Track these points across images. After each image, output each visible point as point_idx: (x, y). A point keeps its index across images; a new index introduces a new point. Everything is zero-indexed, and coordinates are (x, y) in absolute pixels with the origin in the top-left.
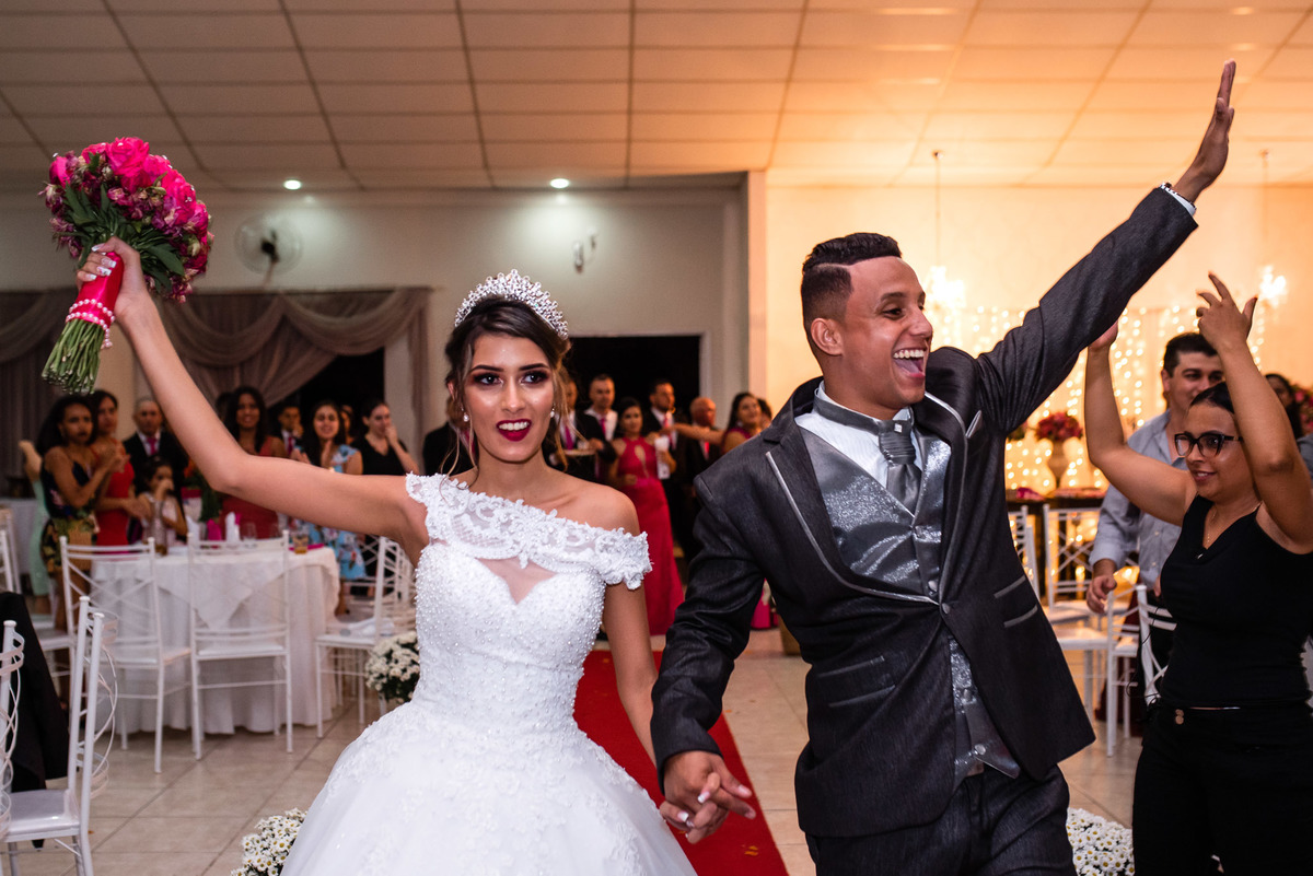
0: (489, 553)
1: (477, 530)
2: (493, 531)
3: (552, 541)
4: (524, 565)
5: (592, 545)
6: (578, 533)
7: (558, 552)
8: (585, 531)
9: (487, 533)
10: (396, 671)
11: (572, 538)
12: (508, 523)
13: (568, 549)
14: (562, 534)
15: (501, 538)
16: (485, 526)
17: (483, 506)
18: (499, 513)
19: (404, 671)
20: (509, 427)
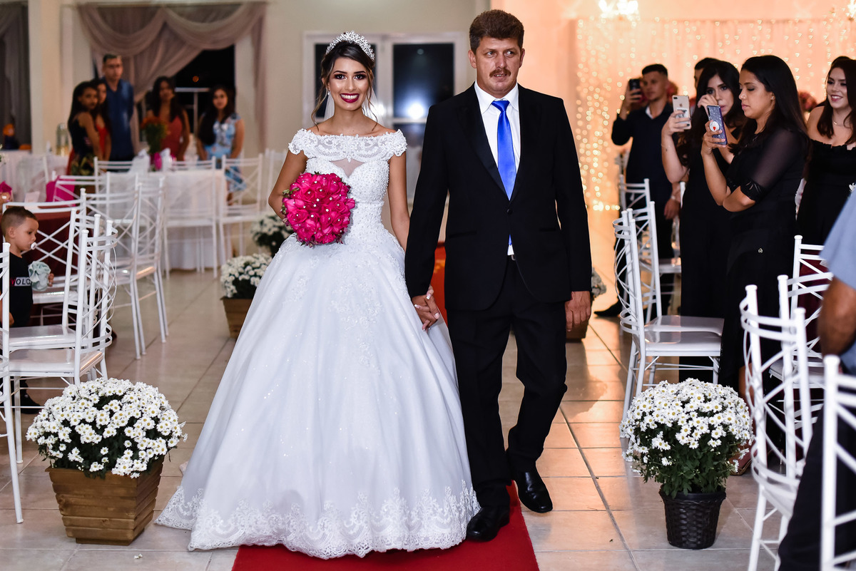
0: (334, 158)
1: (327, 151)
2: (334, 150)
3: (359, 149)
4: (349, 161)
5: (376, 145)
6: (369, 142)
7: (363, 152)
8: (372, 140)
9: (331, 151)
10: (265, 230)
11: (368, 145)
12: (339, 145)
13: (367, 150)
14: (363, 144)
15: (337, 151)
16: (330, 148)
17: (327, 140)
18: (334, 142)
19: (270, 230)
20: (349, 97)
